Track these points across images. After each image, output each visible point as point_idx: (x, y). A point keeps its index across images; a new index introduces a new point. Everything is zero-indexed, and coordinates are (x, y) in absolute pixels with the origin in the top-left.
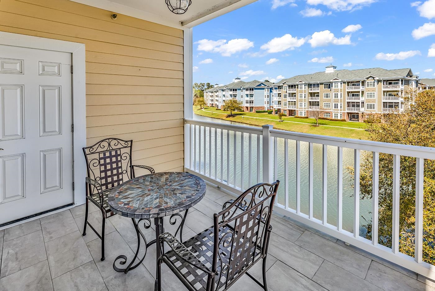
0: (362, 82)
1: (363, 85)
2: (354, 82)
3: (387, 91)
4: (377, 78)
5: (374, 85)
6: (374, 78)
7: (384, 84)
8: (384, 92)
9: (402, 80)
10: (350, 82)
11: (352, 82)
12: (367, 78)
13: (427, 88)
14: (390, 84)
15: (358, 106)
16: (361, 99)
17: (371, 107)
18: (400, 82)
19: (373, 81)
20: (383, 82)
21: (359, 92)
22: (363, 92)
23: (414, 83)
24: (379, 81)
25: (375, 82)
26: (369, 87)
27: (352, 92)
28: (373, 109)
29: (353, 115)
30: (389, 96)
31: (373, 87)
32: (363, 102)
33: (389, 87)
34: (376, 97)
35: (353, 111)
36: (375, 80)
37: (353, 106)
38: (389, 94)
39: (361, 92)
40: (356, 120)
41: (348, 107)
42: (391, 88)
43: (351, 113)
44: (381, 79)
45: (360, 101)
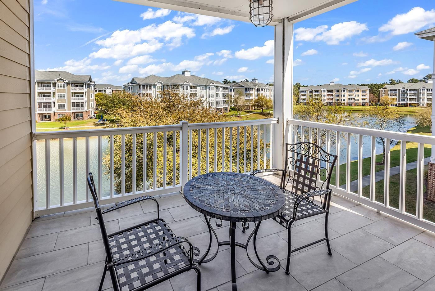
0: (53, 83)
1: (54, 86)
2: (44, 83)
3: (75, 93)
4: (67, 81)
5: (64, 87)
6: (63, 80)
7: (72, 87)
8: (72, 93)
9: (86, 84)
10: (40, 83)
11: (42, 83)
12: (58, 80)
13: (97, 91)
14: (77, 86)
15: (50, 106)
16: (53, 99)
17: (62, 106)
18: (85, 85)
19: (63, 83)
20: (72, 85)
21: (50, 93)
22: (54, 93)
23: (93, 86)
24: (68, 84)
25: (64, 84)
26: (60, 89)
27: (42, 93)
28: (64, 108)
29: (44, 115)
30: (76, 96)
31: (63, 89)
32: (54, 103)
33: (76, 89)
34: (66, 98)
35: (45, 112)
36: (64, 82)
37: (45, 106)
38: (76, 95)
39: (52, 93)
40: (48, 120)
41: (39, 107)
42: (78, 90)
43: (42, 114)
44: (70, 82)
45: (52, 101)
